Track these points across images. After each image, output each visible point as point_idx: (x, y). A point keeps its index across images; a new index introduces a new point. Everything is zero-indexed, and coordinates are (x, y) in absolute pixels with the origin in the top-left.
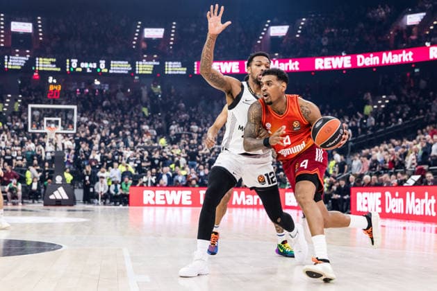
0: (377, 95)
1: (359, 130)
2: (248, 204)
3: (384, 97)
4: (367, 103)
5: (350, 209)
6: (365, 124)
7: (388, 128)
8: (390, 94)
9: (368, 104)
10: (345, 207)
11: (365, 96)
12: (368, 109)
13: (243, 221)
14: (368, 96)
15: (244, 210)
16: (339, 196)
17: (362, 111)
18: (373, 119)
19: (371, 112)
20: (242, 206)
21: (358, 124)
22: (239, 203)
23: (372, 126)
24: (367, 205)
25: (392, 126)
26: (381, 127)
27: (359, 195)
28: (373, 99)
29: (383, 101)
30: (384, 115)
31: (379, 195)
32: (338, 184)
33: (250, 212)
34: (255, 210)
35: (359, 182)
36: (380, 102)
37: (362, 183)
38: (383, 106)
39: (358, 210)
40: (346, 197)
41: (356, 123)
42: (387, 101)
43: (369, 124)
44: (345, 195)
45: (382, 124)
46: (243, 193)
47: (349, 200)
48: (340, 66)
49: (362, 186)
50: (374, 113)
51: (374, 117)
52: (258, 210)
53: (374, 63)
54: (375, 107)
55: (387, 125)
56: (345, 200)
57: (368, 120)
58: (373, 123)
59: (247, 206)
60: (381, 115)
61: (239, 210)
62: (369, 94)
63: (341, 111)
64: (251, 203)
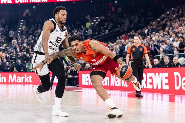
0: (93, 16)
1: (83, 37)
2: (18, 82)
3: (97, 17)
4: (87, 21)
5: (78, 84)
6: (87, 33)
7: (100, 36)
8: (101, 16)
9: (88, 22)
10: (75, 83)
11: (86, 17)
12: (88, 25)
13: (15, 92)
14: (88, 17)
15: (15, 85)
16: (72, 76)
17: (85, 26)
18: (91, 30)
19: (90, 27)
20: (14, 83)
21: (83, 34)
22: (12, 81)
23: (90, 35)
24: (88, 81)
25: (102, 35)
26: (96, 35)
27: (83, 75)
28: (91, 19)
29: (97, 20)
30: (97, 28)
32: (71, 69)
33: (19, 86)
34: (22, 85)
35: (83, 67)
36: (95, 20)
37: (85, 68)
38: (97, 23)
39: (83, 84)
40: (76, 77)
41: (81, 33)
42: (99, 20)
43: (88, 34)
44: (76, 76)
45: (97, 33)
46: (15, 76)
47: (78, 78)
49: (85, 70)
50: (92, 27)
51: (92, 30)
52: (24, 85)
54: (92, 23)
55: (99, 34)
56: (75, 78)
57: (88, 31)
58: (91, 33)
59: (17, 83)
60: (96, 28)
61: (13, 85)
62: (89, 16)
63: (72, 26)
64: (20, 81)
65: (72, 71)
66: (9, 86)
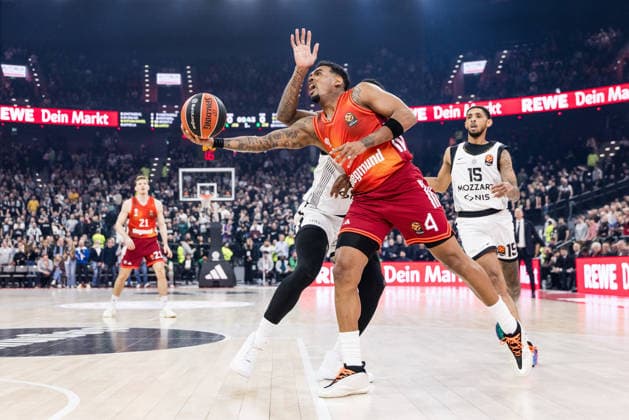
0: (602, 141)
1: (583, 185)
2: (445, 281)
3: (613, 143)
4: (591, 151)
5: (576, 286)
6: (590, 177)
7: (620, 182)
8: (621, 139)
9: (593, 153)
10: (568, 284)
11: (588, 143)
12: (592, 159)
13: (438, 302)
14: (592, 143)
15: (440, 288)
16: (561, 270)
17: (584, 162)
18: (599, 171)
19: (597, 163)
20: (437, 284)
21: (581, 179)
22: (433, 280)
23: (599, 180)
24: (597, 281)
25: (625, 179)
26: (612, 181)
27: (587, 267)
28: (599, 146)
29: (612, 148)
30: (614, 166)
31: (613, 267)
32: (558, 254)
33: (447, 291)
34: (454, 289)
35: (586, 251)
36: (608, 149)
37: (590, 252)
38: (612, 155)
39: (586, 286)
40: (569, 271)
41: (578, 176)
42: (617, 148)
43: (594, 178)
44: (568, 268)
45: (612, 177)
46: (437, 268)
47: (574, 275)
48: (554, 107)
49: (591, 256)
50: (601, 164)
51: (603, 170)
52: (457, 288)
53: (598, 101)
54: (602, 155)
55: (618, 177)
56: (568, 274)
57: (594, 172)
58: (601, 176)
59: (443, 284)
60: (610, 166)
61: (434, 289)
62: (593, 140)
63: (558, 162)
64: (448, 280)
65: (560, 259)
66: (427, 289)
